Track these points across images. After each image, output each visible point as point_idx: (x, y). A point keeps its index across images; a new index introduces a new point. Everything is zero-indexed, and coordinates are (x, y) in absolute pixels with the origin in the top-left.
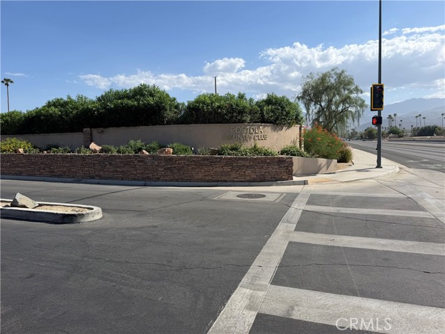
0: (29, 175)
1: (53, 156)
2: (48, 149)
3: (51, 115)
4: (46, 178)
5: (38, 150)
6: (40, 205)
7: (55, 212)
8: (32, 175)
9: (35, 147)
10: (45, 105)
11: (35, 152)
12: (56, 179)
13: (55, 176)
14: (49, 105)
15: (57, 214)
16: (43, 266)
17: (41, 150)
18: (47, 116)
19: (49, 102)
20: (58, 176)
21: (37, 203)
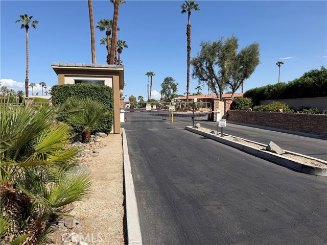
0: (284, 128)
1: (304, 115)
2: (301, 110)
3: (306, 83)
4: (297, 132)
5: (293, 111)
6: (286, 153)
7: (296, 161)
8: (286, 129)
9: (291, 109)
10: (302, 76)
11: (291, 112)
12: (304, 134)
13: (303, 131)
14: (306, 76)
15: (297, 163)
16: (276, 205)
17: (295, 111)
18: (303, 85)
19: (306, 74)
20: (306, 132)
21: (284, 151)
